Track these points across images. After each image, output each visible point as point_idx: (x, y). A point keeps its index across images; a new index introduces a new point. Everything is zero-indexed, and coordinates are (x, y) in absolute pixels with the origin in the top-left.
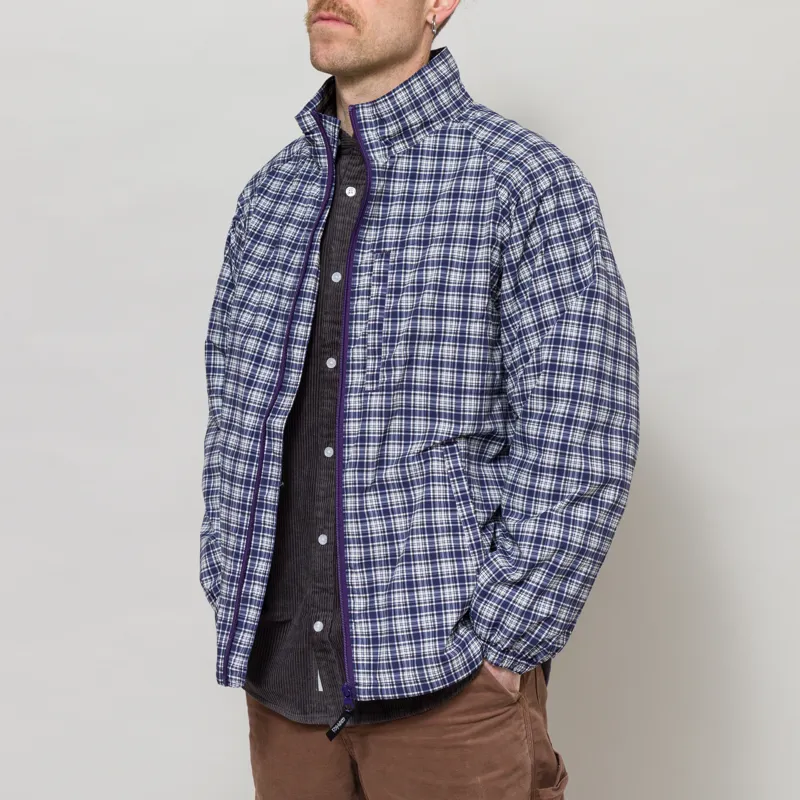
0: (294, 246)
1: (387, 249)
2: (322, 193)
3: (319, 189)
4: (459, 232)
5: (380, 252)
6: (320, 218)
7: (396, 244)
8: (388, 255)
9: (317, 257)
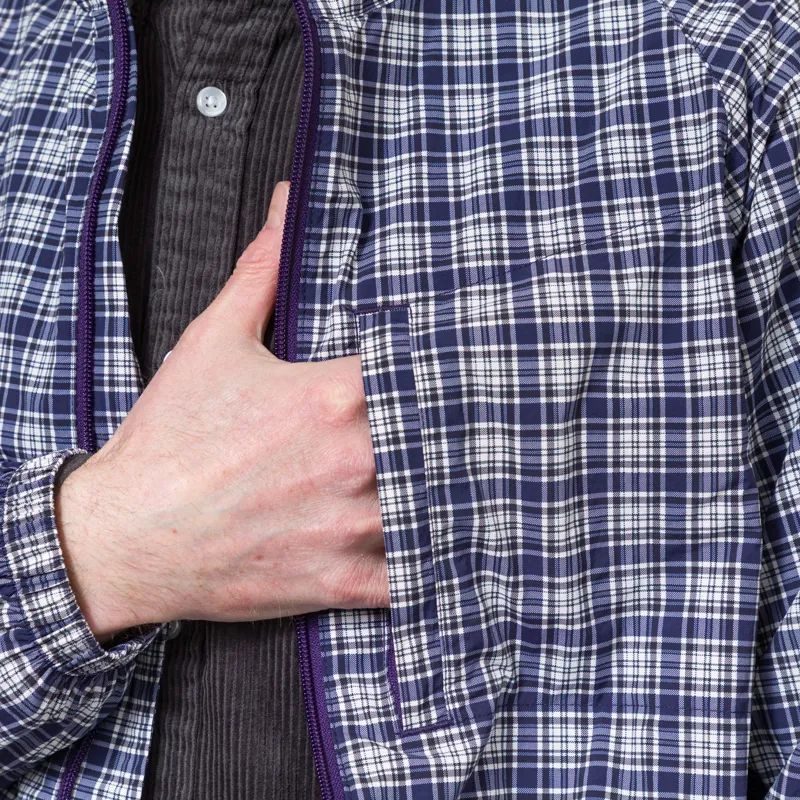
0: (46, 259)
1: (396, 298)
2: (102, 85)
3: (92, 79)
4: (625, 234)
5: (373, 307)
6: (108, 159)
7: (422, 283)
8: (400, 314)
9: (119, 280)
